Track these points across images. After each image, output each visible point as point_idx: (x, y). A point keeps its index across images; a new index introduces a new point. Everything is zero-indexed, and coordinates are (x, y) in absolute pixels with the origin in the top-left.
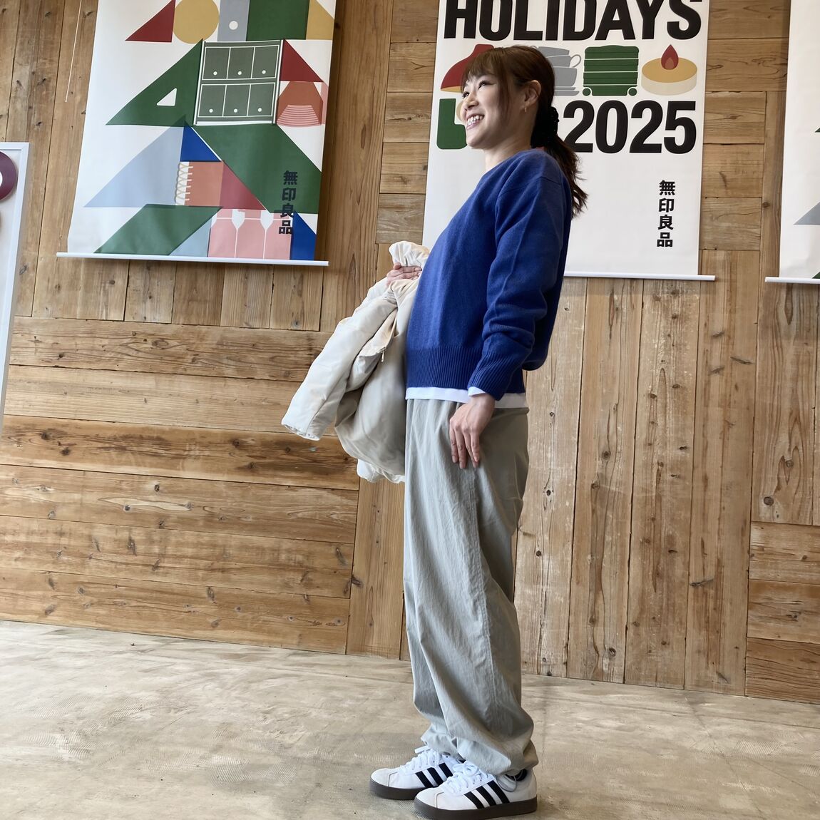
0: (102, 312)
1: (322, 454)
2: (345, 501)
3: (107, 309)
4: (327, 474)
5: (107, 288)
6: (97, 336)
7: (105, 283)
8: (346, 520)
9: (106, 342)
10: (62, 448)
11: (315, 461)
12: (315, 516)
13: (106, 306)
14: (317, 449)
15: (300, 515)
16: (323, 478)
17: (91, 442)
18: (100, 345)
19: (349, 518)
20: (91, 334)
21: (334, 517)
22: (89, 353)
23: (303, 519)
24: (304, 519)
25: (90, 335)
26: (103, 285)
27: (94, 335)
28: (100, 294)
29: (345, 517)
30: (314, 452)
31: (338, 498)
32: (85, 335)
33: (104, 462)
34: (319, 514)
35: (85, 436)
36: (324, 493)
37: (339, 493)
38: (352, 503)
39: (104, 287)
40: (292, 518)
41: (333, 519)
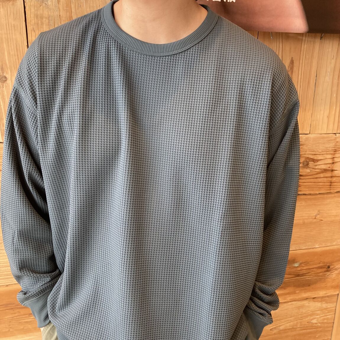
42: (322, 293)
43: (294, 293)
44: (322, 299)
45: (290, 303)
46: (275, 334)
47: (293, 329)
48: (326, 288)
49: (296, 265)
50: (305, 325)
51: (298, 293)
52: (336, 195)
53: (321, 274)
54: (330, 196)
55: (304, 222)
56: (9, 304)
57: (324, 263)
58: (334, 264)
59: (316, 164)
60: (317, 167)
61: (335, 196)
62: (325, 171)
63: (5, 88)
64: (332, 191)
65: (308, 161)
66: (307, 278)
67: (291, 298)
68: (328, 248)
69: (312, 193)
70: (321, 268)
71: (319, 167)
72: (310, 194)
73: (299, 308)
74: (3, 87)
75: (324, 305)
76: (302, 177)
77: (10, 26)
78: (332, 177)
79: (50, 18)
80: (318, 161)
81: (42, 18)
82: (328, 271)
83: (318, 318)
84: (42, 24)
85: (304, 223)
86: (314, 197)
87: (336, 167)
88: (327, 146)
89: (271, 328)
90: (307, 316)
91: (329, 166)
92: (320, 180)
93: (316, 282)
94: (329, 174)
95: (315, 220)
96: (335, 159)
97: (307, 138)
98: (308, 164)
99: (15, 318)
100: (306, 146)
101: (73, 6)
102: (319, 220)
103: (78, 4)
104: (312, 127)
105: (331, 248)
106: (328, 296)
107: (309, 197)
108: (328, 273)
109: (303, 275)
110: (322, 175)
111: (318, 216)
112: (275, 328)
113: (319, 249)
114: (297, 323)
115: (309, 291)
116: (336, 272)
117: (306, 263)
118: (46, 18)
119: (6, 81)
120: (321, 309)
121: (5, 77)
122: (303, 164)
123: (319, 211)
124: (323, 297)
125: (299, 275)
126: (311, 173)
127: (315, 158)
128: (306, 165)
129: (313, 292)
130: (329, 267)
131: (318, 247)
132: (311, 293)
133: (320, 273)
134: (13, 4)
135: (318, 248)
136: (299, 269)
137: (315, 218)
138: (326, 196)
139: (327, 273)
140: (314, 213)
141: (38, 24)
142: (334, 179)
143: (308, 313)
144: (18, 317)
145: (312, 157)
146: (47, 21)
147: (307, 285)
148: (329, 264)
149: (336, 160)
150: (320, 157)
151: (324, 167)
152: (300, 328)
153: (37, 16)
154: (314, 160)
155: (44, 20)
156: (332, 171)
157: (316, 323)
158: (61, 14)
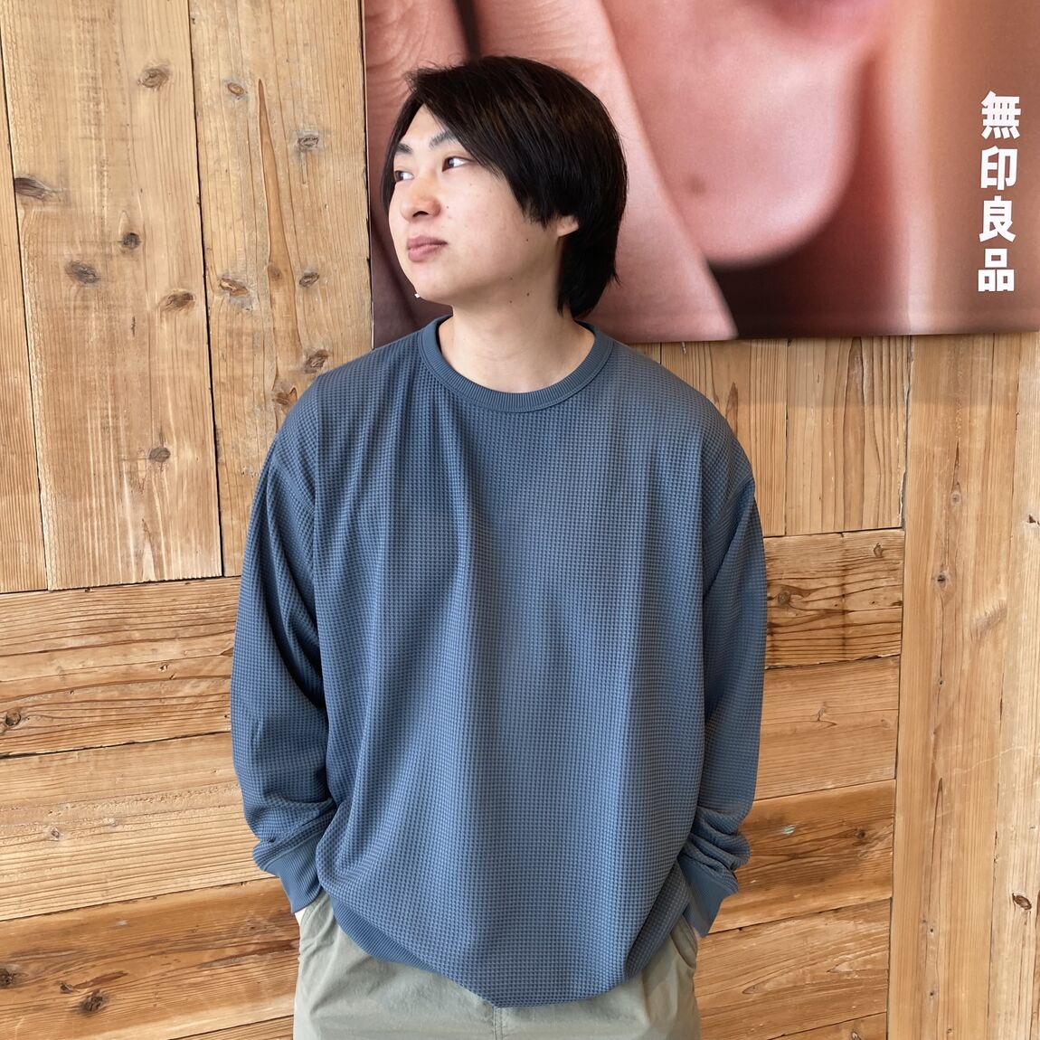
0: (139, 556)
1: (809, 837)
2: (863, 928)
3: (155, 546)
4: (822, 880)
5: (142, 475)
6: (137, 635)
7: (133, 459)
8: (869, 967)
9: (171, 651)
10: (77, 998)
11: (795, 856)
12: (804, 979)
13: (152, 536)
14: (797, 828)
15: (769, 986)
16: (815, 889)
17: (175, 956)
18: (152, 665)
19: (873, 961)
20: (114, 634)
21: (844, 968)
22: (115, 694)
23: (779, 993)
24: (779, 991)
25: (109, 637)
26: (125, 467)
27: (123, 636)
28: (120, 495)
29: (866, 962)
30: (791, 836)
31: (848, 926)
32: (93, 640)
33: (233, 999)
34: (812, 972)
35: (151, 944)
36: (819, 923)
37: (851, 914)
38: (877, 928)
39: (133, 473)
40: (754, 996)
41: (841, 974)
42: (853, 898)
43: (790, 899)
44: (856, 912)
45: (783, 925)
46: (754, 1003)
47: (796, 989)
48: (861, 885)
49: (788, 831)
50: (823, 977)
51: (798, 899)
52: (859, 665)
53: (846, 851)
54: (845, 668)
55: (796, 730)
56: (158, 942)
57: (850, 824)
58: (873, 826)
59: (805, 600)
60: (808, 607)
61: (856, 670)
62: (828, 613)
63: (165, 471)
64: (849, 657)
65: (788, 592)
66: (816, 861)
67: (784, 911)
68: (855, 789)
69: (805, 662)
70: (845, 836)
71: (815, 605)
72: (801, 666)
73: (804, 935)
74: (162, 471)
75: (860, 927)
76: (779, 630)
77: (179, 353)
78: (844, 626)
79: (256, 336)
80: (810, 592)
81: (240, 334)
82: (862, 844)
83: (851, 960)
84: (241, 346)
85: (795, 733)
86: (810, 671)
87: (850, 604)
88: (827, 559)
89: (745, 987)
90: (826, 956)
91: (834, 602)
92: (820, 634)
93: (836, 872)
94: (837, 621)
95: (819, 725)
96: (847, 586)
97: (780, 545)
98: (789, 600)
99: (169, 975)
100: (781, 562)
101: (299, 310)
102: (827, 725)
103: (310, 306)
104: (788, 521)
105: (862, 788)
106: (868, 905)
107: (799, 672)
108: (862, 849)
109: (806, 854)
110: (822, 623)
111: (824, 715)
112: (754, 987)
113: (837, 792)
114: (804, 973)
115: (824, 892)
116: (880, 845)
117: (810, 826)
118: (248, 334)
119: (168, 457)
120: (856, 938)
121: (167, 451)
122: (779, 601)
123: (825, 703)
124: (857, 907)
125: (795, 854)
126: (799, 620)
127: (803, 585)
128: (786, 603)
129: (833, 896)
130: (863, 835)
131: (833, 786)
132: (829, 897)
133: (845, 848)
134: (187, 314)
135: (832, 788)
136: (795, 840)
137: (819, 720)
138: (836, 668)
139: (859, 848)
140: (815, 708)
141: (232, 347)
142: (850, 631)
143: (827, 948)
144: (175, 973)
145: (795, 585)
146: (250, 339)
147: (817, 879)
148: (861, 828)
149: (849, 589)
150: (813, 585)
151: (823, 605)
152: (813, 985)
153: (230, 333)
154: (800, 592)
155: (244, 338)
156: (844, 612)
157: (848, 973)
158: (276, 326)
